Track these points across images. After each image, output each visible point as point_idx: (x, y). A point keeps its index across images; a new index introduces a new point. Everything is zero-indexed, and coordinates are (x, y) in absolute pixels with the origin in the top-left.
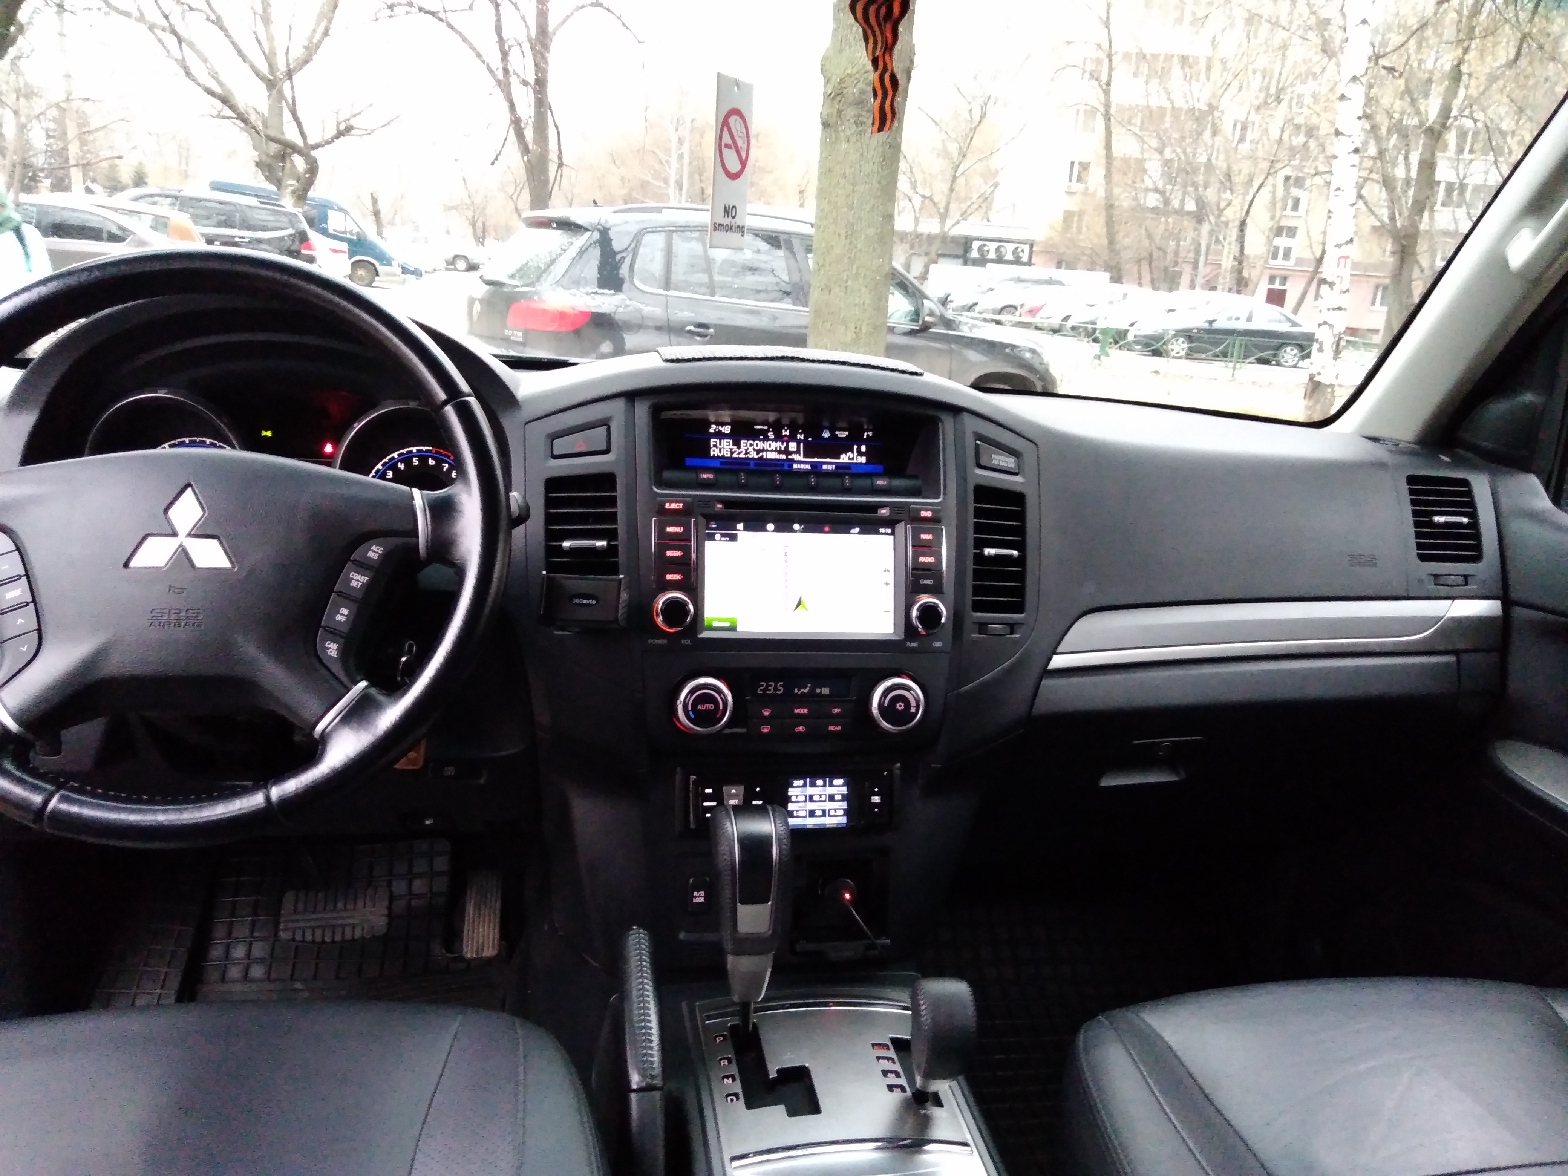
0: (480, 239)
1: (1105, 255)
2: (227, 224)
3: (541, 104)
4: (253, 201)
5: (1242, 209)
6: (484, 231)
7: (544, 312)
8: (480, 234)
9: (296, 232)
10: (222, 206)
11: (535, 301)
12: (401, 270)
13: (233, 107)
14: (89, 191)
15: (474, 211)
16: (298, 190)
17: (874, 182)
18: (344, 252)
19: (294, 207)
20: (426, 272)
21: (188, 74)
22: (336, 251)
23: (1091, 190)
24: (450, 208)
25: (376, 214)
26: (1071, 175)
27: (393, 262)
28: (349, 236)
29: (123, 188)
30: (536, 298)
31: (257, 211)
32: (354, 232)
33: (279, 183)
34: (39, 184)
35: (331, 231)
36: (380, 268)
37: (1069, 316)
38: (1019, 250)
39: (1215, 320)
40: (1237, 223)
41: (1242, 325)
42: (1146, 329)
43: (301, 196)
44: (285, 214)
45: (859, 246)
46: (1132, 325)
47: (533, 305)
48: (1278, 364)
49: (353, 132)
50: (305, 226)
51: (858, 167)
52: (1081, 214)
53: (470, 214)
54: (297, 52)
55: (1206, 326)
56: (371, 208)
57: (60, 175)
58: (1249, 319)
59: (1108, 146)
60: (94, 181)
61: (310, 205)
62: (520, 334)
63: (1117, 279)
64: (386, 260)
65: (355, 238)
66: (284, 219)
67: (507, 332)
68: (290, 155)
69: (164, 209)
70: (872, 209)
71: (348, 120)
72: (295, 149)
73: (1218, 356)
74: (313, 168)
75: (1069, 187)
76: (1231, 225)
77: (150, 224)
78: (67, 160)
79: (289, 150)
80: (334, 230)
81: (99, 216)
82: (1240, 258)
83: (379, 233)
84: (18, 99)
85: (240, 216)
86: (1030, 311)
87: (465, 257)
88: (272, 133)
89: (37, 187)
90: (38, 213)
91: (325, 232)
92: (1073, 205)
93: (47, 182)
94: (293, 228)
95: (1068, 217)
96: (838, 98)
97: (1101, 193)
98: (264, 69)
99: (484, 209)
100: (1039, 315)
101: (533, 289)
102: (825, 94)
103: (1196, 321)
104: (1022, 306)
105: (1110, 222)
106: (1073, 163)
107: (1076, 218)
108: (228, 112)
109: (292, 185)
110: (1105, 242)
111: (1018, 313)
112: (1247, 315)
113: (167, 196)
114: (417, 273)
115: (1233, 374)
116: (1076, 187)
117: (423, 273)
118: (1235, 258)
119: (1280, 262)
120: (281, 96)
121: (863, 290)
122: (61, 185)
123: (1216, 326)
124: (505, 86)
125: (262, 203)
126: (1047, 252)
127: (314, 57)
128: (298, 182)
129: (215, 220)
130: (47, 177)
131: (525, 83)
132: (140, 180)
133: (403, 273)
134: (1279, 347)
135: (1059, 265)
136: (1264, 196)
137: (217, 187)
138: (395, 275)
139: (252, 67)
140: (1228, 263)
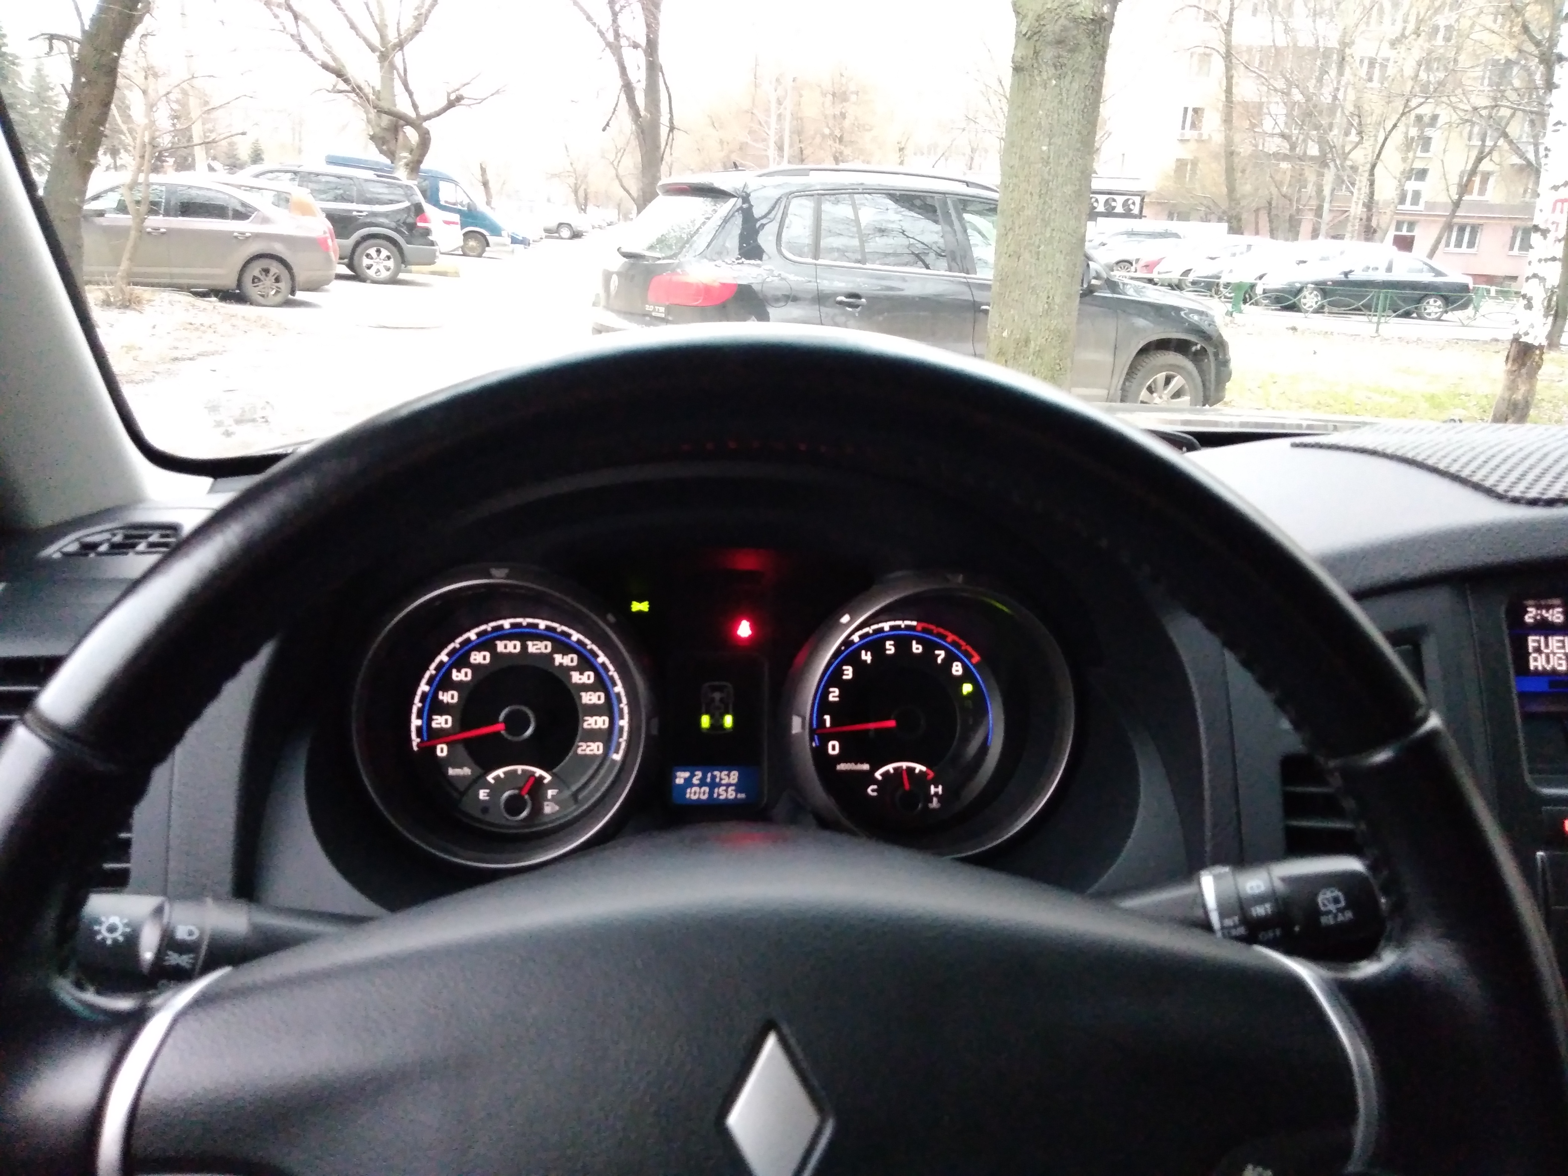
0: (583, 208)
1: (1224, 205)
2: (343, 199)
3: (653, 68)
4: (370, 175)
5: (1373, 152)
6: (586, 198)
7: (687, 285)
8: (582, 201)
9: (412, 205)
10: (339, 180)
11: (679, 274)
12: (510, 240)
13: (347, 81)
14: (211, 169)
15: (576, 179)
16: (412, 162)
17: (1074, 133)
18: (457, 223)
19: (408, 179)
20: (533, 241)
21: (304, 48)
22: (447, 223)
23: (1205, 137)
24: (554, 176)
25: (485, 184)
26: (1184, 122)
27: (503, 233)
28: (459, 207)
29: (241, 167)
30: (679, 270)
31: (372, 184)
32: (464, 203)
33: (391, 155)
34: (164, 164)
35: (442, 203)
36: (491, 239)
37: (1190, 270)
38: (1130, 202)
39: (1351, 271)
40: (1368, 166)
41: (1381, 276)
42: (1276, 281)
43: (414, 167)
44: (400, 186)
45: (1054, 206)
46: (1261, 278)
47: (675, 278)
48: (1420, 317)
49: (463, 102)
50: (420, 198)
51: (1056, 116)
52: (1195, 163)
53: (572, 181)
54: (408, 24)
55: (1342, 277)
56: (480, 178)
57: (184, 154)
58: (1389, 269)
59: (1229, 91)
60: (214, 158)
61: (421, 177)
62: (662, 309)
63: (1236, 229)
64: (496, 231)
65: (466, 209)
66: (401, 192)
67: (649, 308)
68: (403, 126)
69: (285, 184)
70: (1071, 163)
71: (458, 90)
72: (409, 122)
73: (1360, 310)
74: (425, 141)
75: (1183, 135)
76: (1361, 169)
77: (272, 199)
78: (190, 138)
79: (402, 122)
80: (446, 202)
81: (224, 193)
82: (1370, 204)
83: (488, 203)
84: (146, 78)
85: (358, 190)
86: (1146, 266)
87: (569, 225)
88: (385, 105)
89: (162, 167)
90: (168, 191)
91: (436, 203)
92: (1186, 153)
93: (171, 161)
94: (409, 201)
95: (1181, 164)
96: (1036, 37)
97: (1218, 138)
98: (376, 41)
99: (586, 176)
100: (1156, 270)
101: (676, 261)
102: (1018, 33)
103: (1332, 273)
104: (1137, 260)
105: (1230, 171)
106: (1186, 109)
107: (1189, 167)
108: (342, 86)
109: (405, 158)
110: (1224, 190)
111: (1133, 269)
112: (1386, 265)
113: (286, 172)
114: (524, 242)
115: (1377, 331)
116: (1189, 133)
117: (531, 242)
118: (1364, 205)
119: (1407, 206)
120: (392, 67)
121: (1058, 255)
122: (185, 164)
123: (1351, 277)
124: (615, 48)
125: (378, 176)
126: (1159, 204)
127: (424, 28)
128: (411, 154)
129: (331, 195)
130: (170, 156)
131: (636, 46)
132: (257, 157)
133: (512, 243)
134: (1420, 300)
135: (1170, 217)
136: (1397, 137)
137: (333, 161)
138: (505, 245)
139: (365, 40)
140: (1357, 210)
